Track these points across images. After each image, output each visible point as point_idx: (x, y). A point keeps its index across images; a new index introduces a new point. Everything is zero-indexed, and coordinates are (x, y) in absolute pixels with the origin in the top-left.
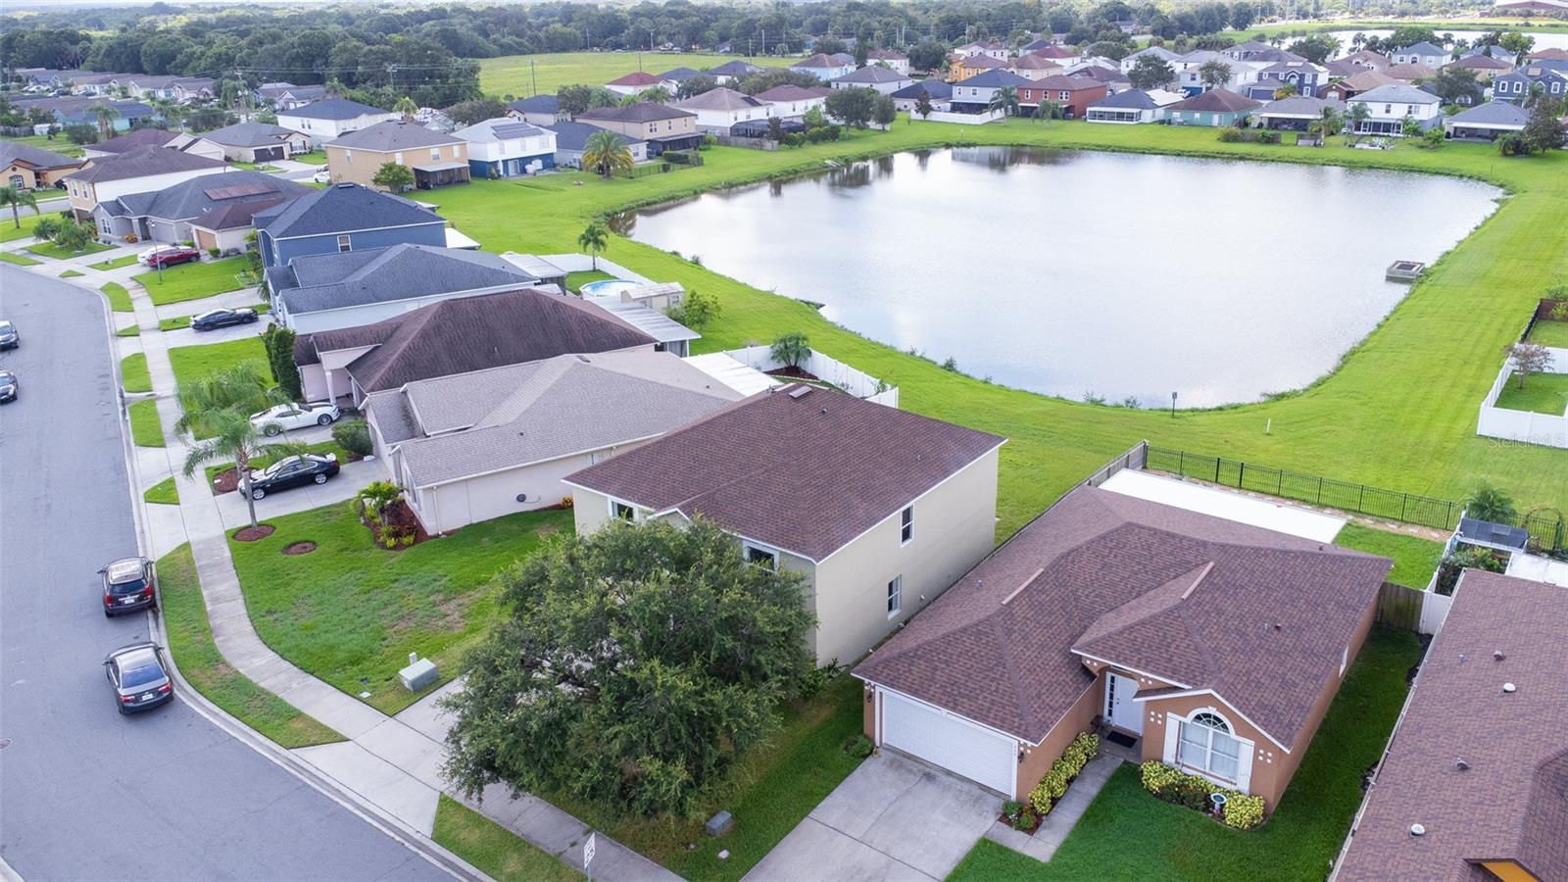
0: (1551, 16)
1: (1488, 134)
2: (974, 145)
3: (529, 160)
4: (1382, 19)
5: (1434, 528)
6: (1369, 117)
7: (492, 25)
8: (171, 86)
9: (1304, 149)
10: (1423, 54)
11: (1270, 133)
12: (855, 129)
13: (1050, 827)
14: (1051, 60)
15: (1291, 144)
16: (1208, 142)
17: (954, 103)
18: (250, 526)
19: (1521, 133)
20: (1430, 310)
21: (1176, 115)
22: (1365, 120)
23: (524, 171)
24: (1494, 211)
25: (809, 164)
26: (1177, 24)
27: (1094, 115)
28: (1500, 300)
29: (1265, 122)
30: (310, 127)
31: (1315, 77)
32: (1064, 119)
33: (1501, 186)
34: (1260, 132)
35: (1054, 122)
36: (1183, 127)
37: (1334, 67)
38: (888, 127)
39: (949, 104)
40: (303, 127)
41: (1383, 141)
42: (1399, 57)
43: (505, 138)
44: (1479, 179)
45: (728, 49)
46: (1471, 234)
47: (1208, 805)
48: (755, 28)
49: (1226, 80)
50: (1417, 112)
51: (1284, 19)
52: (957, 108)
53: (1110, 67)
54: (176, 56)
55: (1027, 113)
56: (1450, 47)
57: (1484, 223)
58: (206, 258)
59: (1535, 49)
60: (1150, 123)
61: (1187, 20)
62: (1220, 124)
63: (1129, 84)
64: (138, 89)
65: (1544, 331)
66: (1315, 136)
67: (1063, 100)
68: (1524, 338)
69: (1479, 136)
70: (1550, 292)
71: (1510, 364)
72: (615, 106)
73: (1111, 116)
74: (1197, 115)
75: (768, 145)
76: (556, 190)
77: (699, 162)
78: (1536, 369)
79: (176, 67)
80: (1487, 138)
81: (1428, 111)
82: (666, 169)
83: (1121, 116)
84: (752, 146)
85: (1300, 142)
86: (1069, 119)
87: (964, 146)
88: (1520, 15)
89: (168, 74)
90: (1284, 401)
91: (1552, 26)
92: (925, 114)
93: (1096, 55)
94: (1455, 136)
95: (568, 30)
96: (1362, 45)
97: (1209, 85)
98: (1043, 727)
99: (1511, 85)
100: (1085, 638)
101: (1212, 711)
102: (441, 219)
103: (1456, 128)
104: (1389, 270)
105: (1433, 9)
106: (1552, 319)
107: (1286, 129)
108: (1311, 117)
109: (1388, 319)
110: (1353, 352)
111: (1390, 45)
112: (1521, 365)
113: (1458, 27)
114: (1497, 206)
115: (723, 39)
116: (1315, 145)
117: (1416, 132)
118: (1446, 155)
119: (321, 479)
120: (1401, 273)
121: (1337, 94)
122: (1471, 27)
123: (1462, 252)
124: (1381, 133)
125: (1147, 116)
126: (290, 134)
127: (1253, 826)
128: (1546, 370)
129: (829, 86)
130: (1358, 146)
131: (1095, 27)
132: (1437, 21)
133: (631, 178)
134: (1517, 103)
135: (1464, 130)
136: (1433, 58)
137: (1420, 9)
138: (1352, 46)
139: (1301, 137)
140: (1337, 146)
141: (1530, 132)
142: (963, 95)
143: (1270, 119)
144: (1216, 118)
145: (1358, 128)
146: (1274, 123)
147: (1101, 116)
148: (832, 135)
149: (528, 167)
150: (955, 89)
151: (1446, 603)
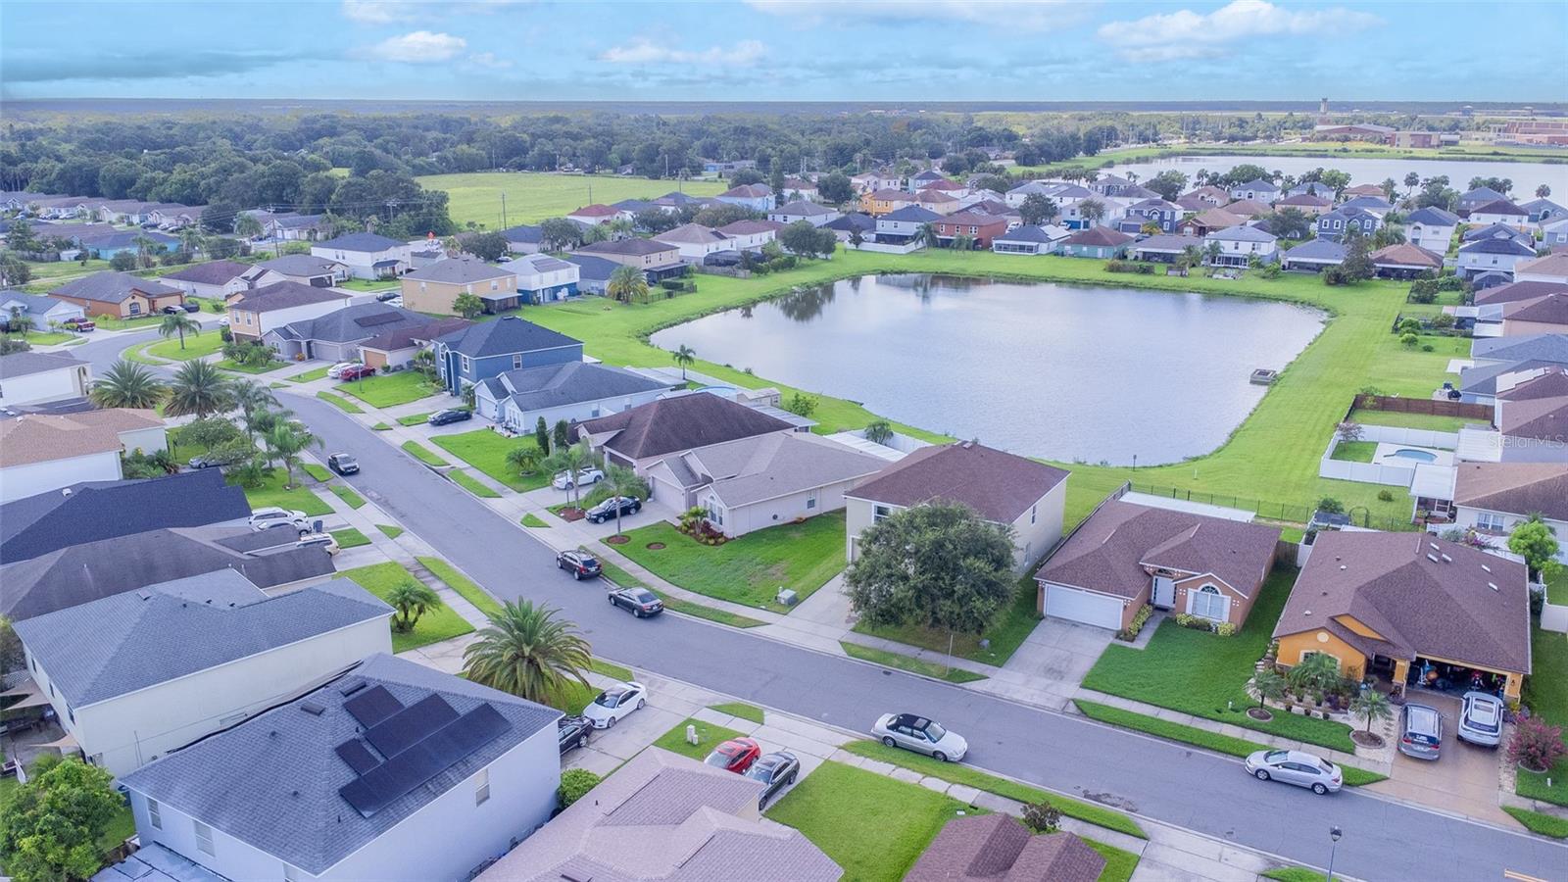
0: (1367, 140)
1: (1315, 266)
2: (905, 272)
3: (558, 289)
4: (1214, 144)
5: (1300, 523)
6: (1221, 252)
7: (393, 144)
8: (149, 210)
9: (1172, 279)
10: (1257, 190)
11: (1145, 264)
12: (806, 259)
13: (1140, 640)
14: (944, 192)
15: (1163, 276)
16: (1095, 271)
17: (877, 235)
18: (616, 536)
19: (1340, 267)
20: (1283, 403)
21: (1068, 248)
22: (1219, 255)
23: (556, 298)
24: (1321, 331)
25: (782, 290)
26: (1037, 151)
27: (999, 247)
28: (1329, 396)
29: (1140, 256)
30: (344, 258)
31: (1173, 214)
32: (974, 249)
33: (1326, 310)
34: (1136, 264)
35: (968, 253)
36: (1073, 259)
37: (1186, 203)
38: (830, 257)
39: (875, 236)
40: (337, 258)
41: (1234, 272)
42: (1237, 192)
43: (544, 272)
44: (1309, 304)
45: (630, 171)
46: (1306, 348)
47: (1210, 629)
48: (658, 153)
49: (1100, 215)
50: (1259, 248)
51: (1127, 142)
52: (881, 239)
53: (997, 200)
54: (135, 181)
55: (946, 244)
56: (1278, 183)
57: (1315, 340)
58: (379, 372)
59: (1352, 185)
60: (1047, 254)
61: (1046, 148)
62: (1103, 256)
63: (1019, 218)
64: (111, 214)
65: (1358, 416)
66: (1181, 268)
67: (973, 235)
68: (1346, 419)
69: (1308, 268)
70: (1363, 390)
71: (1337, 436)
72: (605, 239)
73: (1014, 248)
74: (1085, 249)
75: (741, 273)
76: (594, 314)
77: (692, 289)
78: (1353, 439)
79: (137, 192)
80: (1314, 269)
81: (1268, 247)
82: (670, 295)
83: (1022, 248)
84: (727, 274)
85: (1170, 273)
86: (978, 250)
87: (896, 273)
88: (1338, 140)
89: (127, 198)
90: (1199, 461)
91: (1367, 151)
92: (857, 245)
93: (983, 189)
94: (1289, 268)
95: (474, 151)
96: (1205, 180)
97: (1087, 219)
98: (1135, 593)
99: (1332, 222)
100: (1144, 558)
101: (1211, 584)
102: (580, 342)
103: (1290, 262)
104: (1252, 376)
105: (1259, 133)
106: (1364, 408)
107: (1156, 261)
108: (1178, 252)
109: (1255, 410)
110: (1236, 431)
111: (1228, 181)
112: (1344, 435)
113: (1283, 153)
114: (1324, 326)
115: (625, 162)
116: (1181, 275)
117: (1259, 265)
118: (1283, 284)
119: (633, 511)
120: (1261, 378)
121: (1192, 229)
122: (1294, 153)
123: (1301, 362)
124: (1231, 266)
125: (1043, 248)
126: (333, 265)
127: (1232, 635)
128: (1360, 439)
129: (766, 218)
130: (1215, 276)
131: (967, 154)
132: (1265, 147)
133: (646, 303)
134: (1337, 239)
135: (1295, 264)
136: (1266, 194)
137: (1248, 134)
138: (1197, 181)
139: (1170, 269)
140: (1199, 276)
141: (1348, 266)
142: (886, 227)
143: (1144, 253)
144: (1100, 251)
145: (1213, 262)
146: (1147, 257)
147: (1006, 248)
148: (789, 265)
149: (559, 294)
150: (879, 223)
151: (1309, 548)
